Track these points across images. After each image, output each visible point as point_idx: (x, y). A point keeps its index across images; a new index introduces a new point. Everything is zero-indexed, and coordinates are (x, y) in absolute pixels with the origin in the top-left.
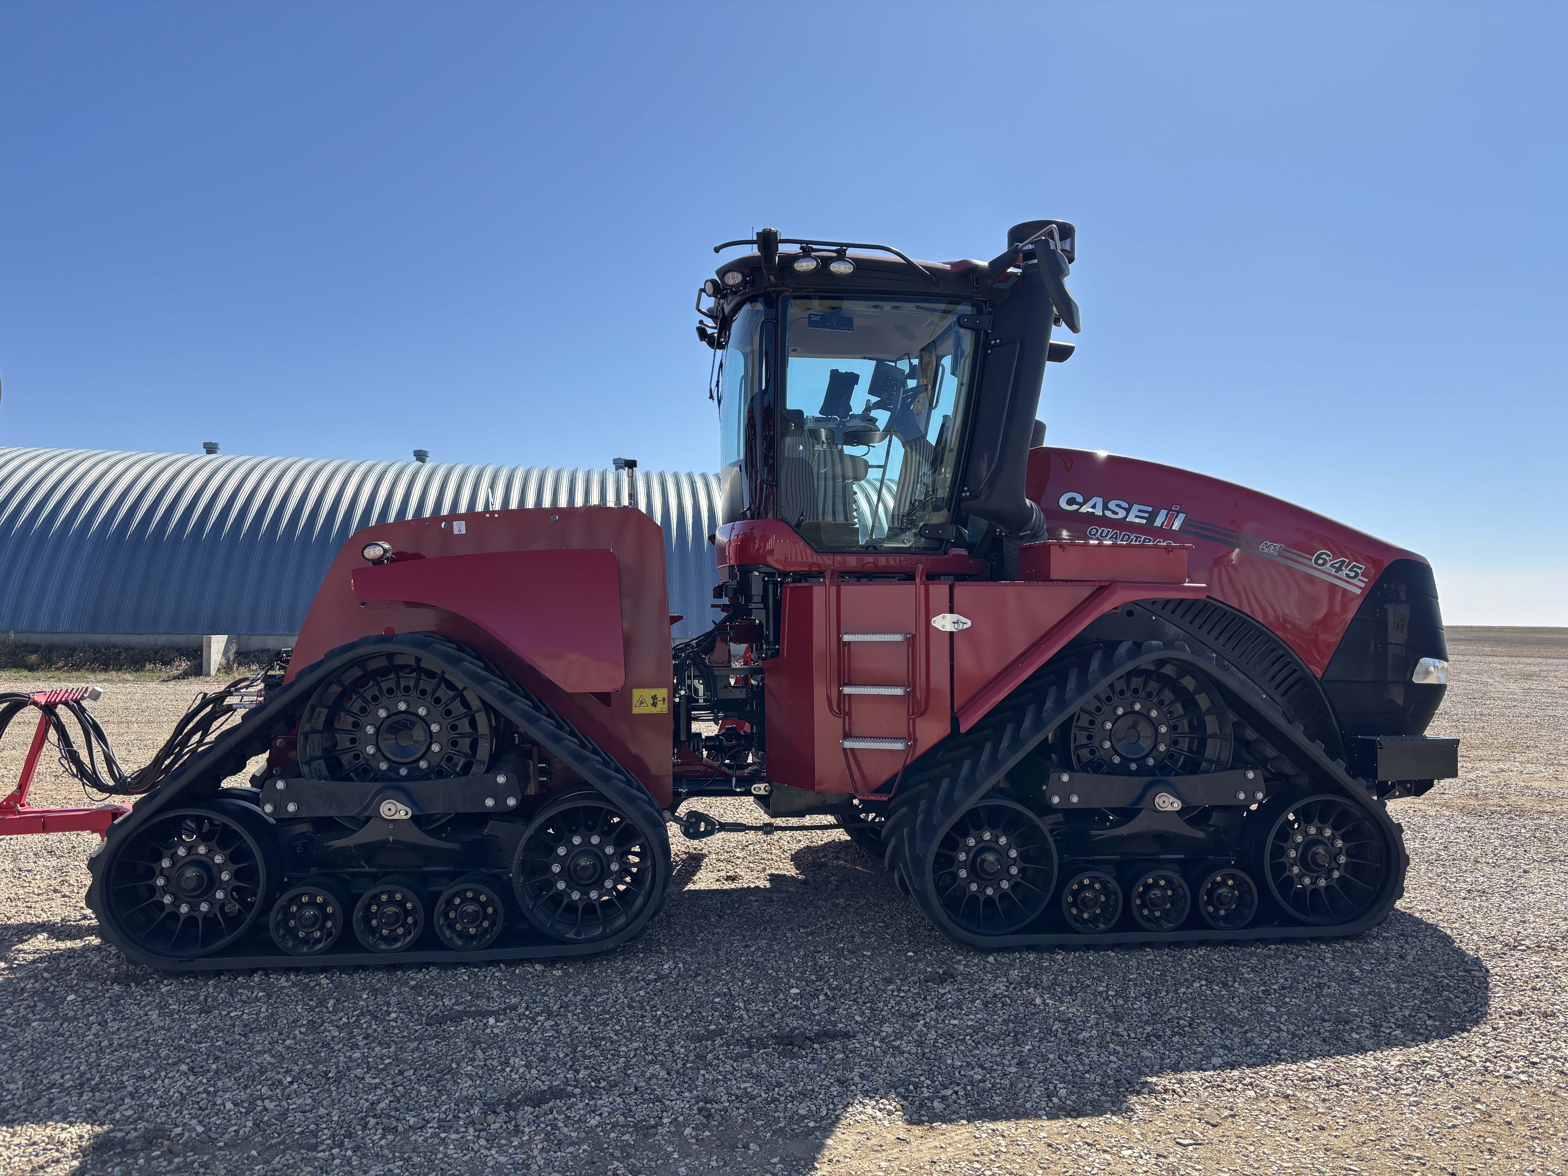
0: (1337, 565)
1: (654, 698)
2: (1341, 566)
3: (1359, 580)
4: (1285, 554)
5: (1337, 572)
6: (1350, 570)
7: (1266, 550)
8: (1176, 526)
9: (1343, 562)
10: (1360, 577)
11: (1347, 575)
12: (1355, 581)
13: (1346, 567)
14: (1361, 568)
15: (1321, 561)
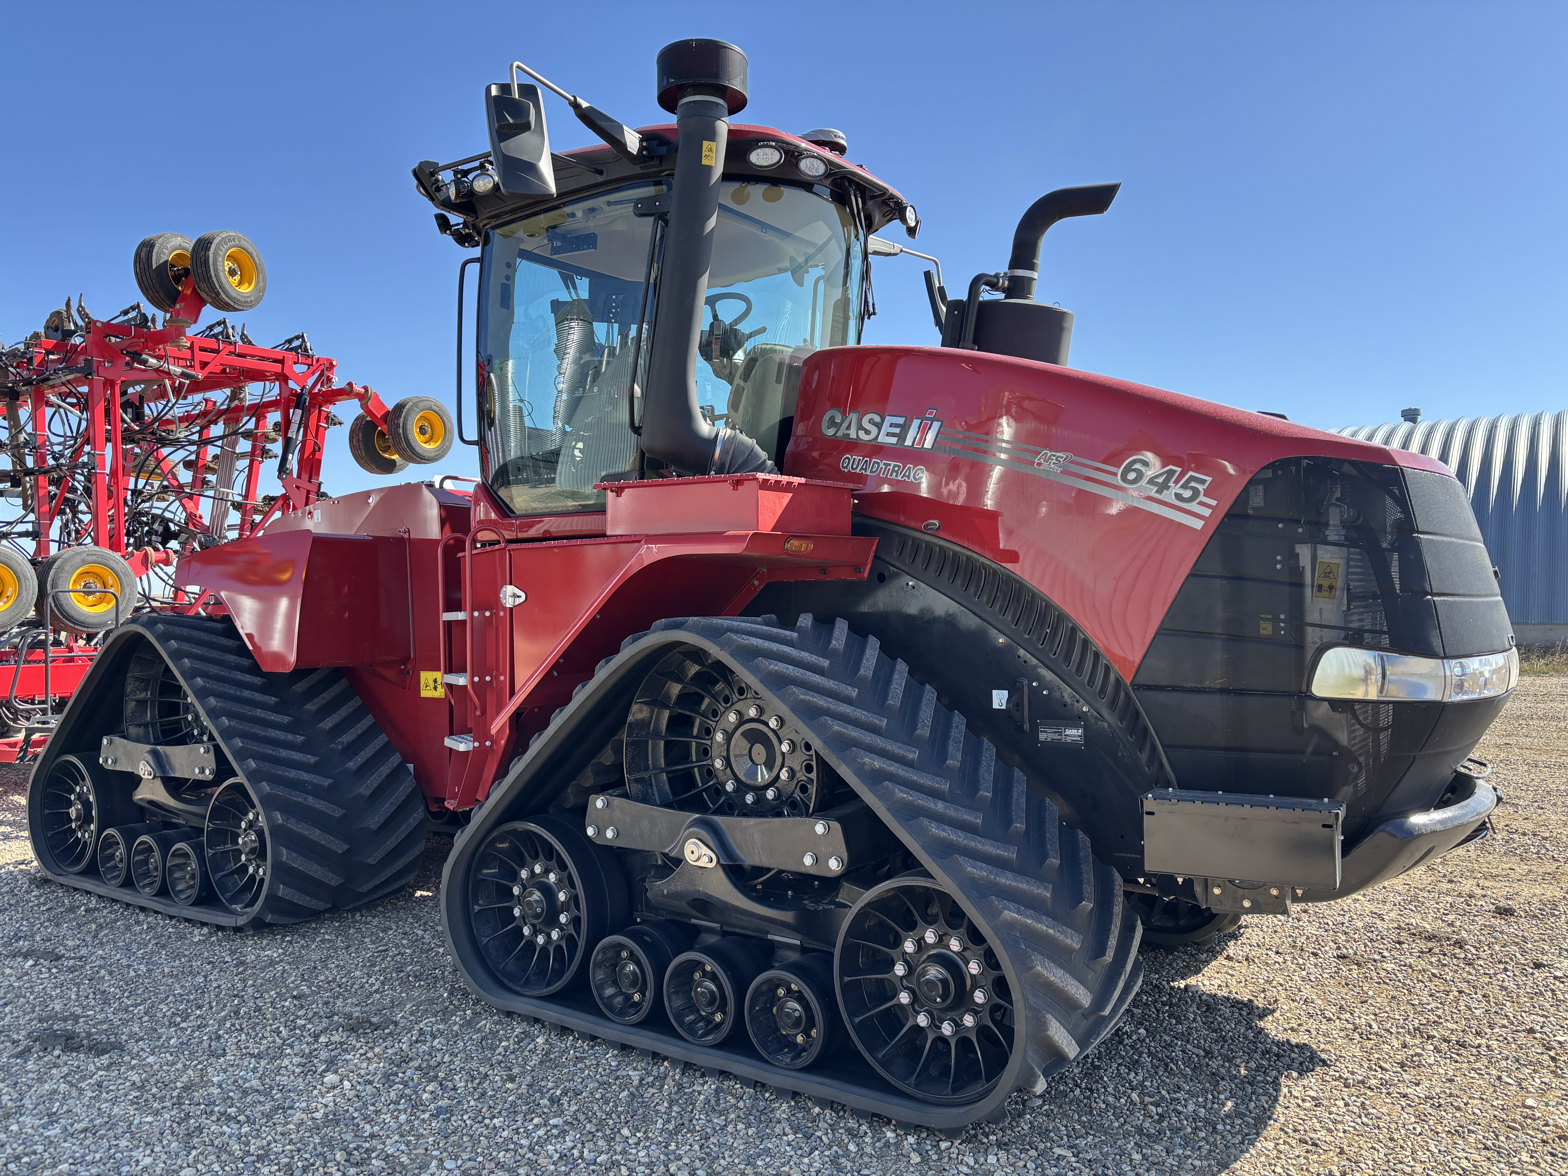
0: (1160, 480)
1: (435, 681)
2: (1167, 480)
3: (1201, 503)
4: (1074, 468)
5: (1159, 492)
6: (1185, 486)
7: (1045, 466)
8: (928, 444)
9: (1171, 473)
10: (1202, 498)
11: (1178, 496)
12: (1194, 507)
13: (1176, 482)
14: (1203, 482)
15: (1132, 476)
